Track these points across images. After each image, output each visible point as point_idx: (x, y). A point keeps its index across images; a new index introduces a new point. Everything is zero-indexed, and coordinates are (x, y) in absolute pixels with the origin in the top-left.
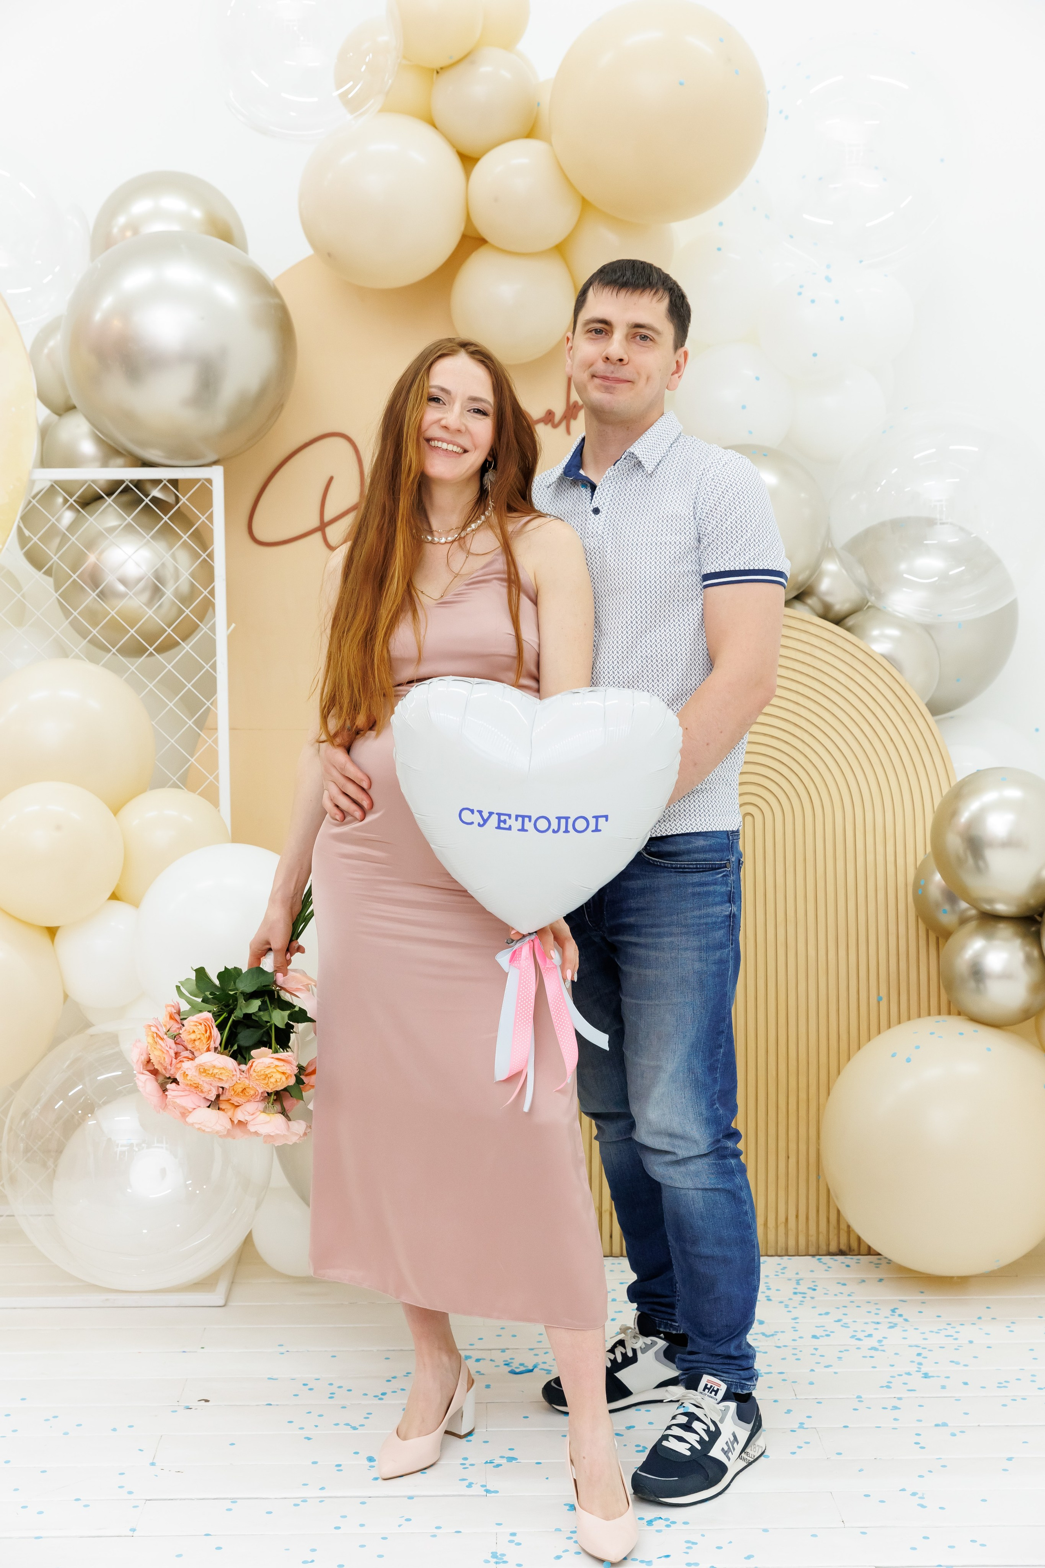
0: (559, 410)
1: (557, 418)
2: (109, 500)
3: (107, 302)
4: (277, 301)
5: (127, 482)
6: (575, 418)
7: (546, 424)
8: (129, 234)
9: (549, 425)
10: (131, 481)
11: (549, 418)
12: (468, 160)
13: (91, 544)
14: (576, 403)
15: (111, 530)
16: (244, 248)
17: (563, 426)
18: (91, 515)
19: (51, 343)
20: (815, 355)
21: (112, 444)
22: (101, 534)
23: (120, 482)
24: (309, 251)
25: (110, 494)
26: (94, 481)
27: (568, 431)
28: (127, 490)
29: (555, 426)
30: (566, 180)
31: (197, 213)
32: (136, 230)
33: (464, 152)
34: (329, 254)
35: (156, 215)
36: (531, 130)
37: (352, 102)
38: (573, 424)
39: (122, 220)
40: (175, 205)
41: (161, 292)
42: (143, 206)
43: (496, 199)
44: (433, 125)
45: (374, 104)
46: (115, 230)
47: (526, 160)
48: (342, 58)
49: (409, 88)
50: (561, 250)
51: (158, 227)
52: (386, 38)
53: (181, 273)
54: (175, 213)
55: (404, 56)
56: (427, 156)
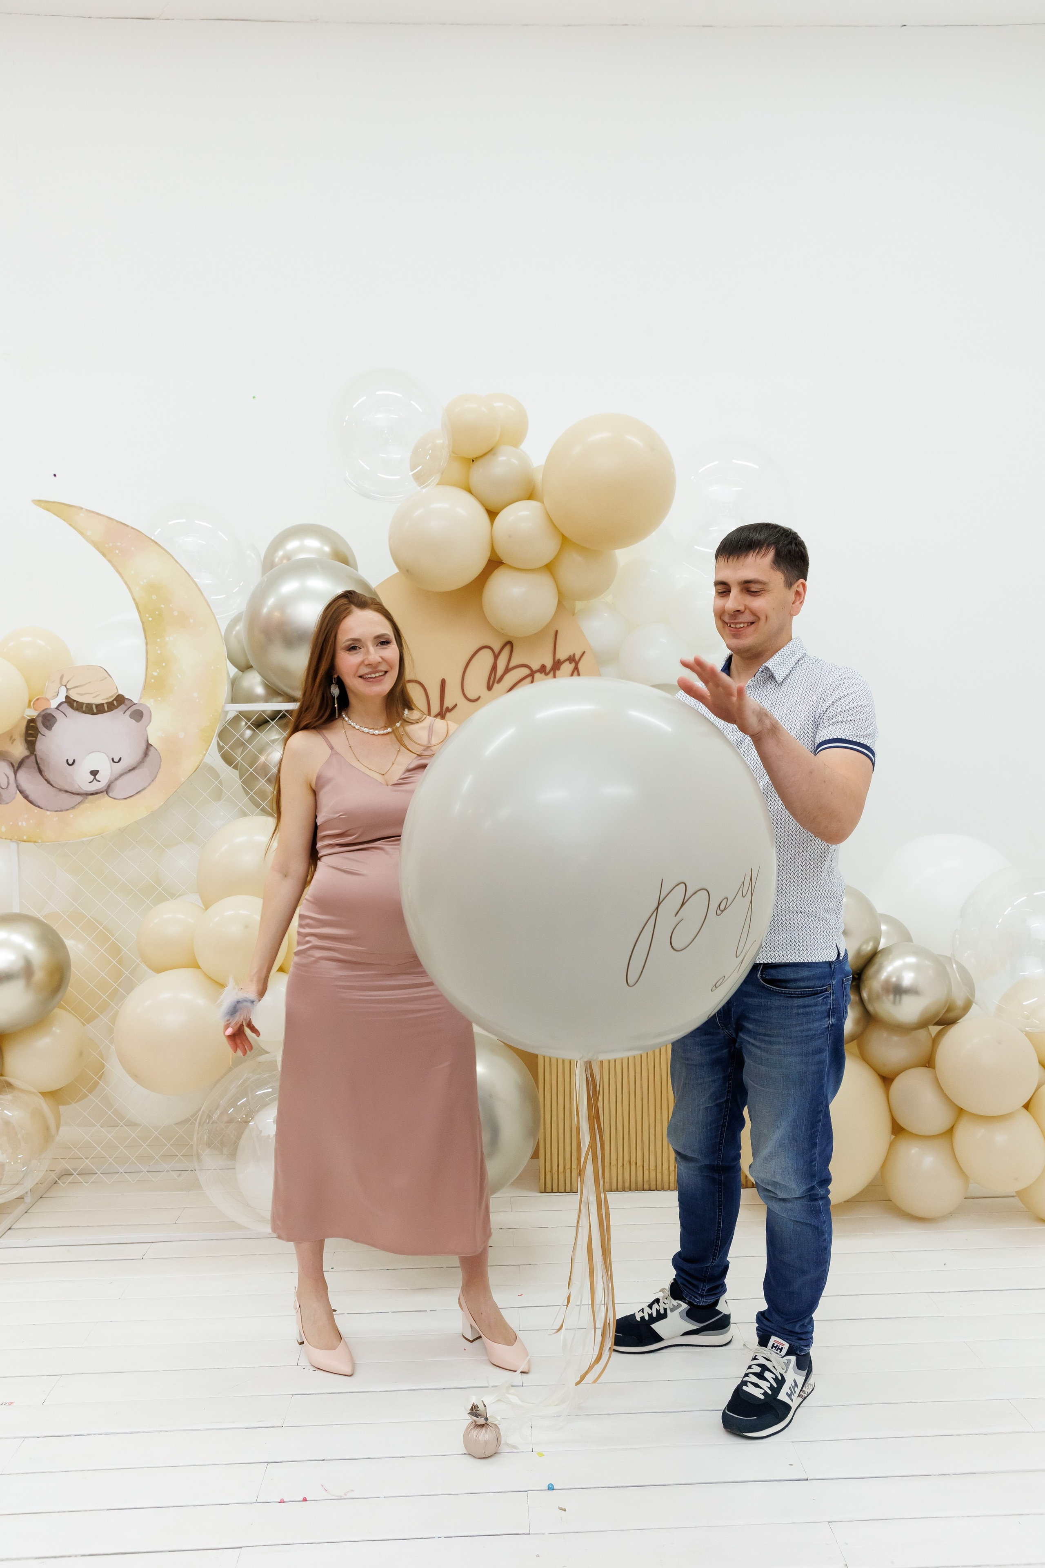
0: (549, 666)
1: (547, 669)
2: (273, 723)
3: (271, 601)
5: (284, 711)
6: (559, 669)
7: (541, 673)
9: (543, 674)
10: (287, 711)
11: (542, 669)
12: (492, 514)
13: (261, 751)
14: (559, 660)
15: (274, 741)
16: (356, 569)
17: (552, 674)
18: (261, 733)
19: (237, 629)
21: (274, 687)
22: (267, 744)
23: (280, 711)
24: (396, 570)
25: (273, 720)
26: (263, 711)
28: (284, 716)
30: (553, 524)
31: (327, 549)
32: (289, 559)
33: (489, 508)
34: (408, 571)
35: (301, 549)
36: (531, 494)
37: (420, 479)
38: (558, 672)
39: (281, 553)
40: (313, 543)
41: (304, 594)
42: (292, 545)
43: (510, 537)
44: (470, 492)
45: (435, 479)
46: (277, 560)
47: (528, 513)
48: (414, 453)
49: (456, 470)
50: (550, 568)
51: (304, 556)
52: (441, 441)
53: (316, 583)
54: (313, 548)
55: (453, 450)
56: (468, 511)
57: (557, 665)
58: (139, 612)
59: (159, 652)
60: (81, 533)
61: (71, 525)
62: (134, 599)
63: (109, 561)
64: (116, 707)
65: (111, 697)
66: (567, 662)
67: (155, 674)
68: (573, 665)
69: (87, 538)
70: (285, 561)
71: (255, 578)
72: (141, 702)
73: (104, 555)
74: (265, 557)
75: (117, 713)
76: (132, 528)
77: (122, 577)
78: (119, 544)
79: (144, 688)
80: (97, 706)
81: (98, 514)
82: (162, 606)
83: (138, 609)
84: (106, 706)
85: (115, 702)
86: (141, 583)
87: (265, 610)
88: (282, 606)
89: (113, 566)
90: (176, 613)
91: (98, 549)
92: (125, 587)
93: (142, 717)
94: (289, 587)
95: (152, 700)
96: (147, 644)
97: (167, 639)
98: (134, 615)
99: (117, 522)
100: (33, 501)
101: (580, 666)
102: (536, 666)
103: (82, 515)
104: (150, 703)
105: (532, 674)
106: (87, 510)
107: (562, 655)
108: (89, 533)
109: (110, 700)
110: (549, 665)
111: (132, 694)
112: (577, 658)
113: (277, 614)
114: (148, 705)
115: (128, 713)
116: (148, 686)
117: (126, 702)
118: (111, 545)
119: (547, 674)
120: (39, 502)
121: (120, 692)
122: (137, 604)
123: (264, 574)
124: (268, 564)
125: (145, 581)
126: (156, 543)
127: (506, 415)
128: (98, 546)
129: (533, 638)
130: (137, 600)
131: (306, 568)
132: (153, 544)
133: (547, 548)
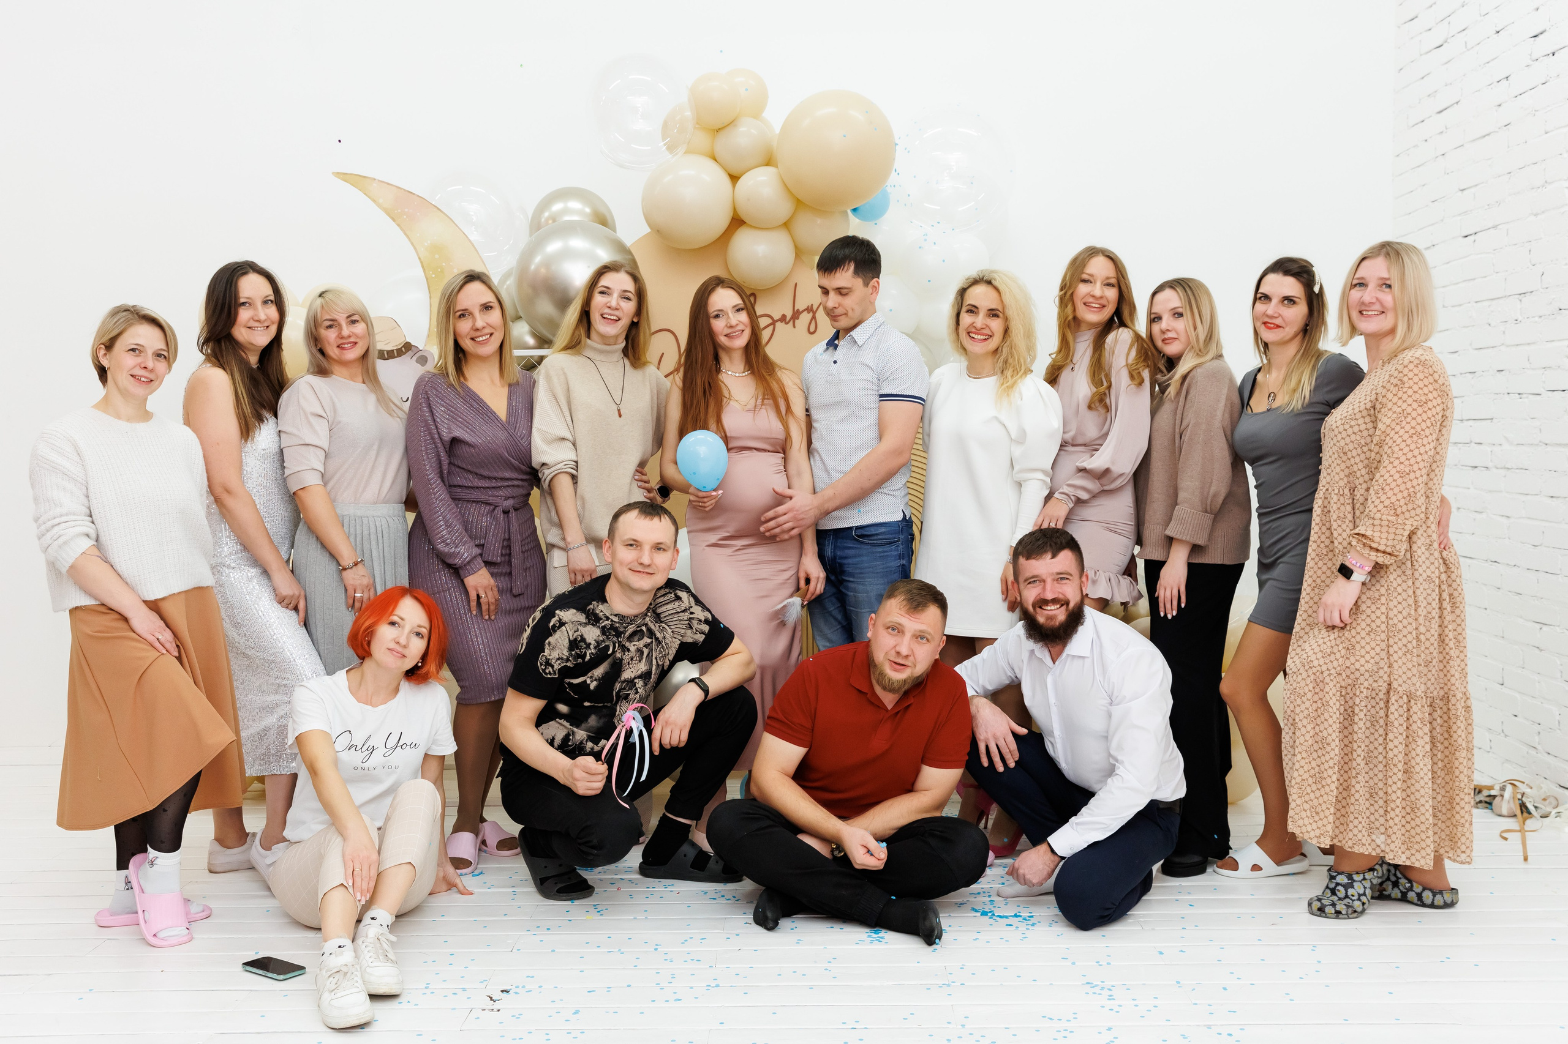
0: (789, 315)
1: (788, 319)
3: (538, 259)
4: (630, 257)
6: (798, 318)
7: (782, 322)
8: (550, 222)
9: (784, 323)
11: (783, 319)
12: (734, 178)
14: (798, 310)
16: (614, 230)
17: (791, 322)
19: (508, 282)
20: (929, 281)
21: (541, 337)
24: (647, 230)
27: (794, 327)
29: (787, 323)
30: (787, 189)
31: (588, 210)
32: (554, 221)
33: (731, 173)
34: (658, 230)
35: (566, 211)
36: (769, 161)
37: (671, 148)
38: (796, 321)
39: (546, 214)
40: (575, 205)
41: (567, 254)
42: (557, 207)
43: (749, 200)
44: (714, 159)
45: (682, 149)
46: (543, 220)
47: (766, 178)
48: (665, 126)
49: (702, 140)
50: (787, 225)
51: (567, 218)
52: (688, 113)
53: (578, 243)
54: (575, 210)
55: (697, 123)
56: (712, 177)
57: (796, 315)
58: (424, 270)
60: (374, 201)
61: (365, 194)
62: (419, 258)
63: (398, 225)
64: (405, 353)
65: (400, 344)
66: (806, 312)
68: (811, 315)
69: (379, 206)
71: (523, 238)
72: (426, 348)
73: (394, 220)
74: (532, 218)
75: (405, 358)
76: (418, 196)
77: (410, 240)
78: (406, 210)
80: (388, 352)
81: (388, 184)
82: (444, 264)
83: (423, 266)
84: (395, 351)
85: (403, 349)
87: (533, 267)
88: (547, 264)
89: (402, 229)
91: (388, 214)
92: (411, 246)
93: (426, 361)
94: (553, 247)
96: (430, 298)
98: (419, 272)
99: (405, 190)
100: (333, 173)
101: (817, 315)
102: (777, 317)
103: (374, 185)
105: (774, 323)
106: (379, 181)
107: (800, 306)
108: (381, 201)
109: (400, 347)
111: (418, 342)
112: (815, 308)
113: (543, 271)
114: (432, 352)
115: (415, 358)
117: (413, 348)
118: (399, 210)
120: (338, 174)
121: (408, 340)
122: (421, 263)
123: (531, 235)
124: (536, 225)
125: (429, 242)
126: (438, 208)
127: (747, 90)
128: (388, 212)
129: (773, 289)
130: (422, 259)
131: (569, 229)
132: (435, 209)
133: (783, 209)
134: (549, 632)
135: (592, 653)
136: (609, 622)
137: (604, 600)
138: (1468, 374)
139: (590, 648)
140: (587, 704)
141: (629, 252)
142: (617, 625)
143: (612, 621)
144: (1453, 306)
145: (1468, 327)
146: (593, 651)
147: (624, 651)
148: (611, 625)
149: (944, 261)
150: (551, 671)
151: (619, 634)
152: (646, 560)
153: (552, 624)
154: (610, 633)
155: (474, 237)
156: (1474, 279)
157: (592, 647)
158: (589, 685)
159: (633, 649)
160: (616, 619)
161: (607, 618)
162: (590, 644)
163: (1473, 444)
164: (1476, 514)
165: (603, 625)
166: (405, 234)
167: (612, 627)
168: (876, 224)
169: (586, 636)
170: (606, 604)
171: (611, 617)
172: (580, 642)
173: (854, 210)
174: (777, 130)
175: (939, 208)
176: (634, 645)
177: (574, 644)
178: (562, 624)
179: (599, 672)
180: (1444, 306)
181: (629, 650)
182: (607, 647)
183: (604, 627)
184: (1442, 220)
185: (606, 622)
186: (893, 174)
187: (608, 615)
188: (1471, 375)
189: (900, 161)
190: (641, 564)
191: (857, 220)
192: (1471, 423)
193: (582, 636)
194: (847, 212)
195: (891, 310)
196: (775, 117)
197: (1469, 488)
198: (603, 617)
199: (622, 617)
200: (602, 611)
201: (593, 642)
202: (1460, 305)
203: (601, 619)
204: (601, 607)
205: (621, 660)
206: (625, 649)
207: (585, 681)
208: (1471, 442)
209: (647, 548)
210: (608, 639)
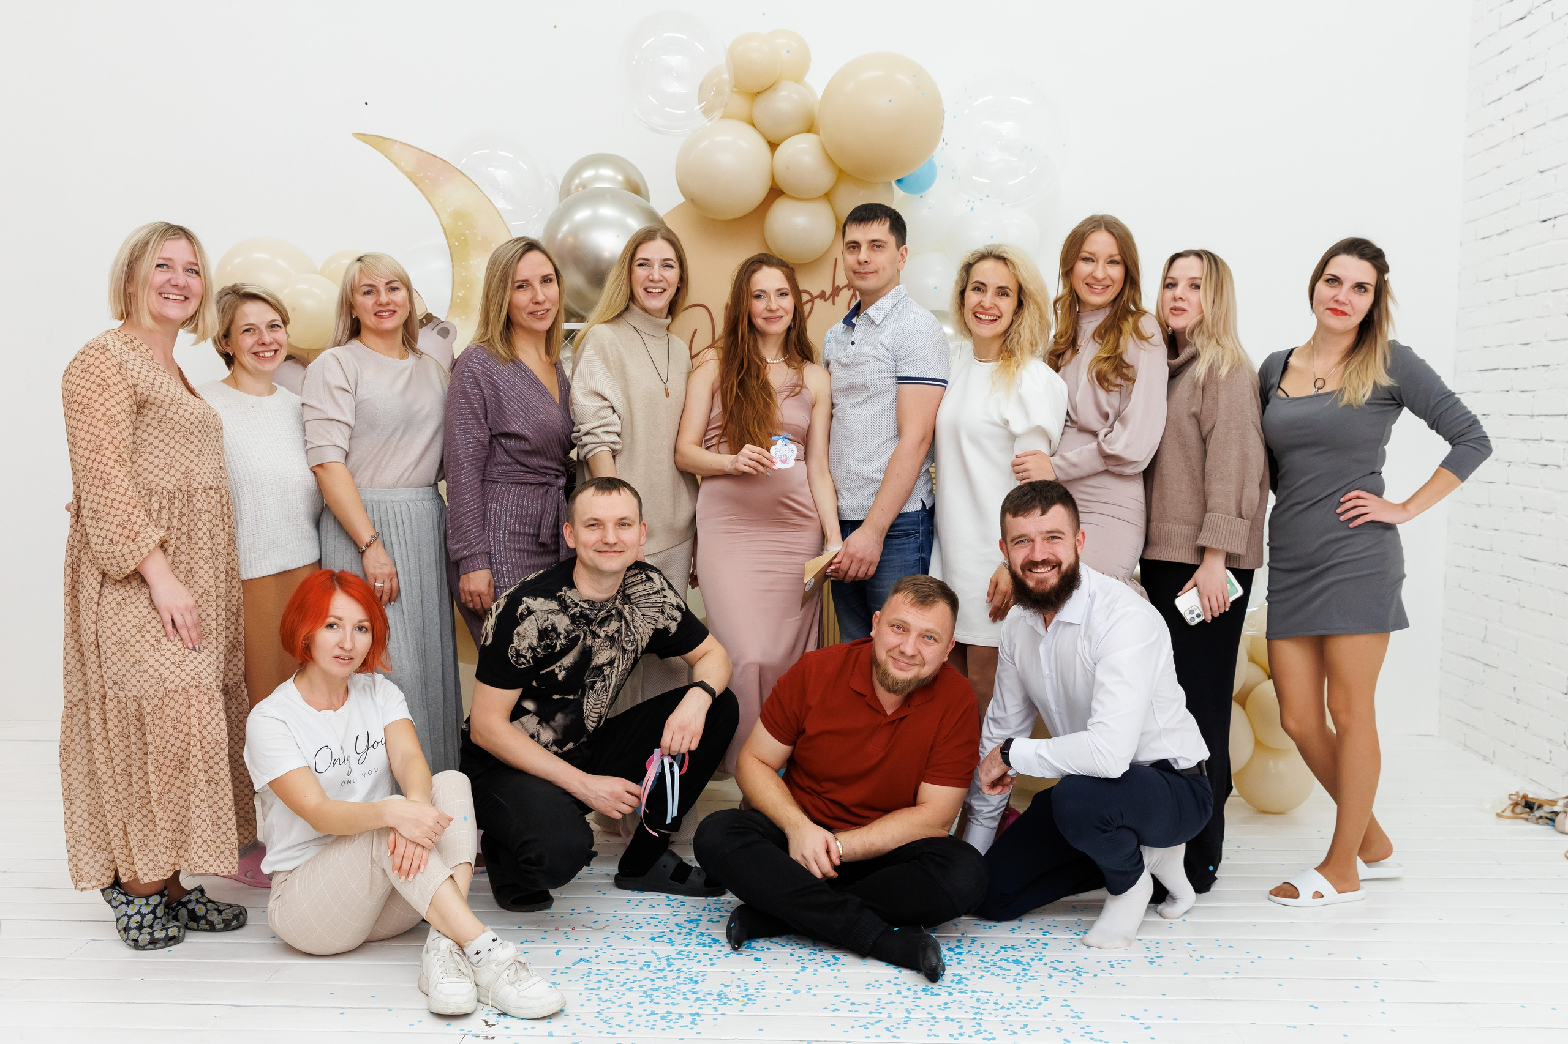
1: (827, 296)
3: (565, 228)
6: (837, 294)
7: (820, 297)
9: (822, 299)
11: (822, 295)
12: (773, 146)
16: (648, 200)
17: (831, 298)
24: (682, 200)
30: (829, 158)
31: (620, 178)
32: (584, 187)
33: (771, 140)
34: (692, 200)
35: (597, 178)
36: (810, 128)
37: (707, 112)
38: (836, 298)
39: (577, 181)
40: (606, 172)
41: (596, 222)
42: (588, 174)
43: (788, 169)
44: (753, 124)
45: (718, 114)
46: (573, 187)
47: (805, 146)
48: (701, 88)
49: (739, 104)
50: (828, 196)
51: (598, 185)
52: (726, 76)
53: (607, 211)
54: (607, 177)
55: (735, 86)
56: (751, 143)
57: (836, 291)
58: (447, 239)
59: (464, 274)
60: (396, 164)
61: (387, 157)
62: (442, 225)
63: (421, 190)
64: (426, 325)
66: (846, 288)
67: (460, 294)
68: (851, 291)
69: (401, 169)
70: (580, 189)
71: (552, 204)
72: (449, 320)
73: (416, 184)
75: (426, 329)
76: (441, 159)
77: (432, 205)
78: (429, 174)
79: (451, 307)
81: (412, 146)
82: (468, 232)
83: (445, 234)
85: (424, 320)
86: (449, 210)
87: (560, 236)
88: (575, 232)
89: (424, 194)
90: (479, 239)
91: (411, 179)
92: (434, 213)
93: (448, 333)
94: (582, 215)
95: (457, 319)
96: (453, 267)
97: (471, 262)
98: (441, 239)
99: (428, 153)
100: (353, 134)
102: (815, 293)
103: (396, 147)
104: (455, 321)
105: (812, 300)
106: (402, 143)
108: (403, 164)
109: (421, 318)
110: (828, 291)
111: (440, 313)
113: (570, 240)
114: (454, 324)
115: (436, 330)
116: (453, 306)
117: (434, 320)
118: (422, 175)
119: (826, 300)
120: (359, 136)
121: (429, 311)
122: (444, 230)
123: (560, 200)
124: (565, 191)
125: (452, 208)
126: (462, 173)
127: (788, 52)
128: (410, 176)
129: (813, 264)
130: (445, 226)
131: (597, 197)
132: (459, 174)
133: (824, 178)
134: (517, 621)
135: (562, 644)
136: (578, 609)
137: (572, 586)
138: (1541, 368)
139: (560, 638)
140: (556, 697)
141: (662, 222)
142: (588, 612)
143: (581, 607)
144: (1527, 295)
145: (1543, 317)
146: (563, 641)
147: (594, 638)
148: (581, 612)
149: (992, 237)
150: (525, 661)
151: (589, 622)
152: (611, 539)
153: (519, 612)
154: (580, 621)
155: (501, 204)
156: (1552, 266)
157: (562, 637)
158: (557, 674)
159: (602, 634)
160: (585, 605)
161: (577, 605)
162: (560, 633)
163: (1544, 441)
164: (1544, 514)
165: (572, 612)
166: (428, 199)
167: (583, 615)
168: (921, 197)
169: (557, 625)
170: (574, 590)
171: (580, 603)
172: (550, 631)
173: (899, 181)
174: (820, 97)
175: (988, 181)
176: (604, 631)
177: (543, 634)
178: (530, 612)
179: (568, 660)
180: (1516, 295)
181: (599, 636)
182: (578, 637)
183: (573, 615)
184: (1518, 204)
185: (576, 609)
186: (941, 144)
187: (576, 601)
188: (1545, 369)
189: (949, 129)
190: (606, 544)
191: (902, 193)
192: (1542, 418)
193: (553, 625)
194: (890, 183)
195: (935, 288)
196: (817, 82)
197: (1537, 488)
198: (570, 604)
199: (592, 603)
200: (570, 598)
201: (563, 632)
202: (1535, 294)
203: (570, 607)
204: (569, 594)
205: (591, 647)
206: (595, 636)
207: (554, 670)
208: (1542, 439)
209: (610, 526)
210: (578, 628)
